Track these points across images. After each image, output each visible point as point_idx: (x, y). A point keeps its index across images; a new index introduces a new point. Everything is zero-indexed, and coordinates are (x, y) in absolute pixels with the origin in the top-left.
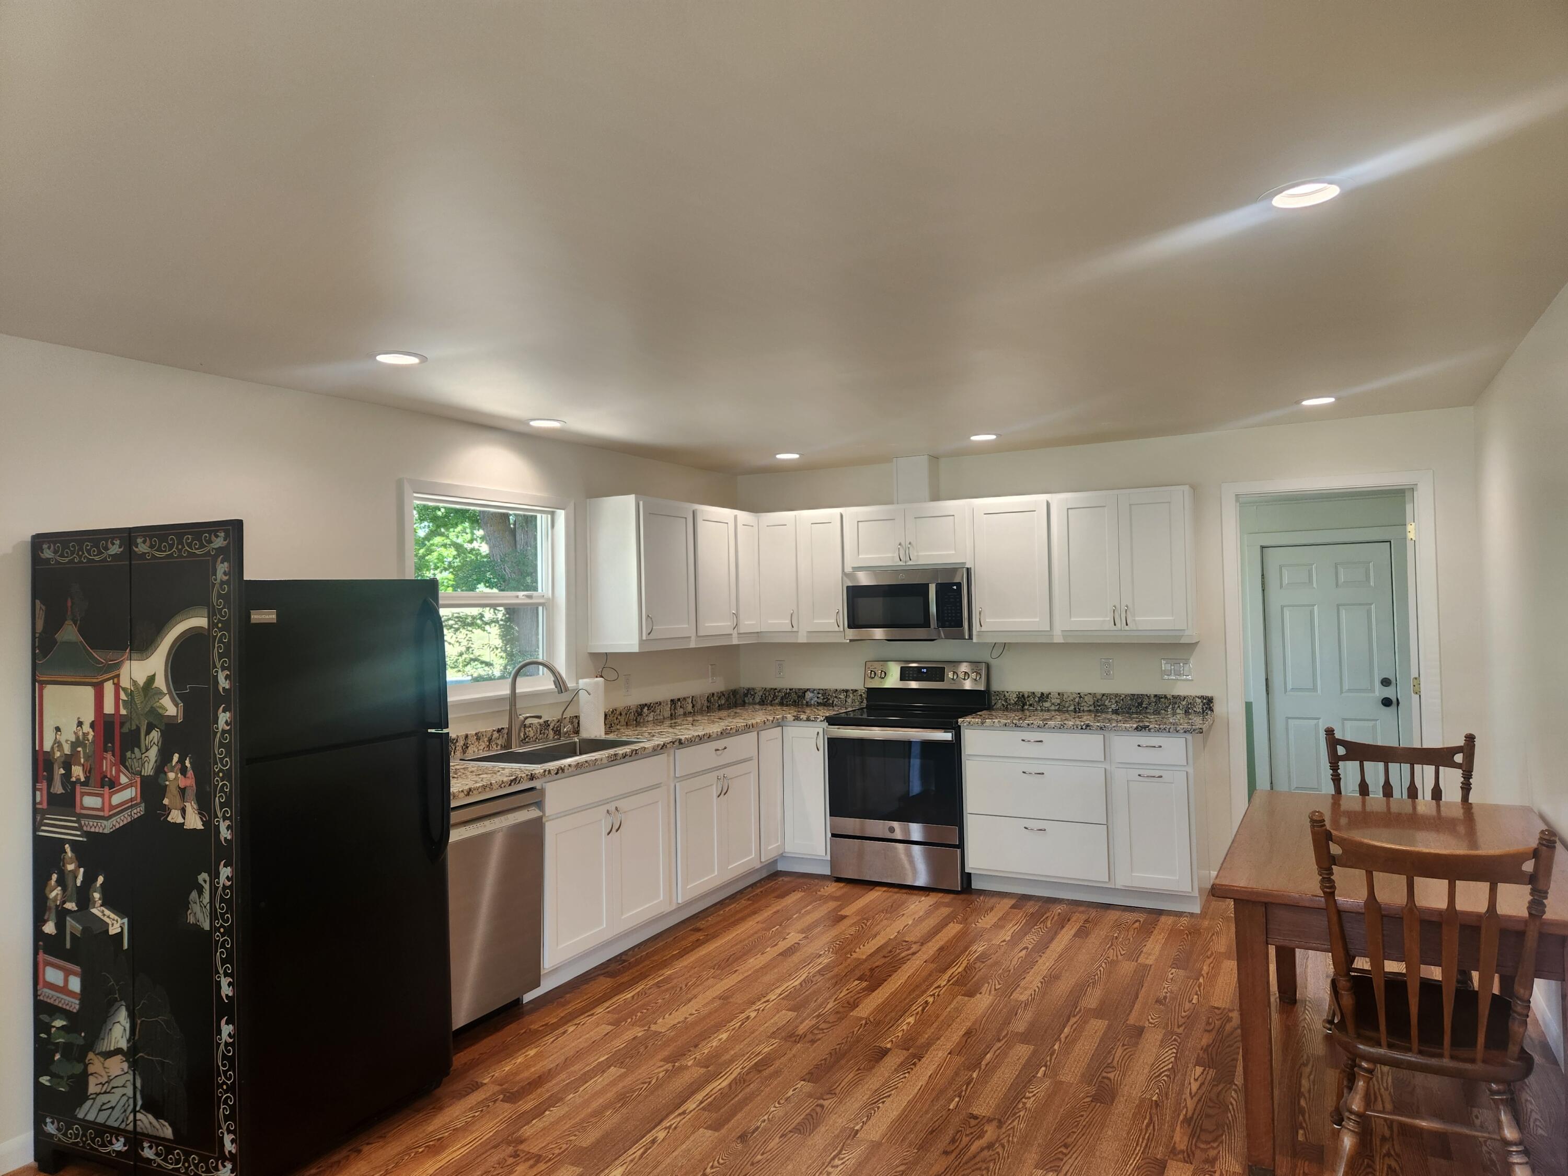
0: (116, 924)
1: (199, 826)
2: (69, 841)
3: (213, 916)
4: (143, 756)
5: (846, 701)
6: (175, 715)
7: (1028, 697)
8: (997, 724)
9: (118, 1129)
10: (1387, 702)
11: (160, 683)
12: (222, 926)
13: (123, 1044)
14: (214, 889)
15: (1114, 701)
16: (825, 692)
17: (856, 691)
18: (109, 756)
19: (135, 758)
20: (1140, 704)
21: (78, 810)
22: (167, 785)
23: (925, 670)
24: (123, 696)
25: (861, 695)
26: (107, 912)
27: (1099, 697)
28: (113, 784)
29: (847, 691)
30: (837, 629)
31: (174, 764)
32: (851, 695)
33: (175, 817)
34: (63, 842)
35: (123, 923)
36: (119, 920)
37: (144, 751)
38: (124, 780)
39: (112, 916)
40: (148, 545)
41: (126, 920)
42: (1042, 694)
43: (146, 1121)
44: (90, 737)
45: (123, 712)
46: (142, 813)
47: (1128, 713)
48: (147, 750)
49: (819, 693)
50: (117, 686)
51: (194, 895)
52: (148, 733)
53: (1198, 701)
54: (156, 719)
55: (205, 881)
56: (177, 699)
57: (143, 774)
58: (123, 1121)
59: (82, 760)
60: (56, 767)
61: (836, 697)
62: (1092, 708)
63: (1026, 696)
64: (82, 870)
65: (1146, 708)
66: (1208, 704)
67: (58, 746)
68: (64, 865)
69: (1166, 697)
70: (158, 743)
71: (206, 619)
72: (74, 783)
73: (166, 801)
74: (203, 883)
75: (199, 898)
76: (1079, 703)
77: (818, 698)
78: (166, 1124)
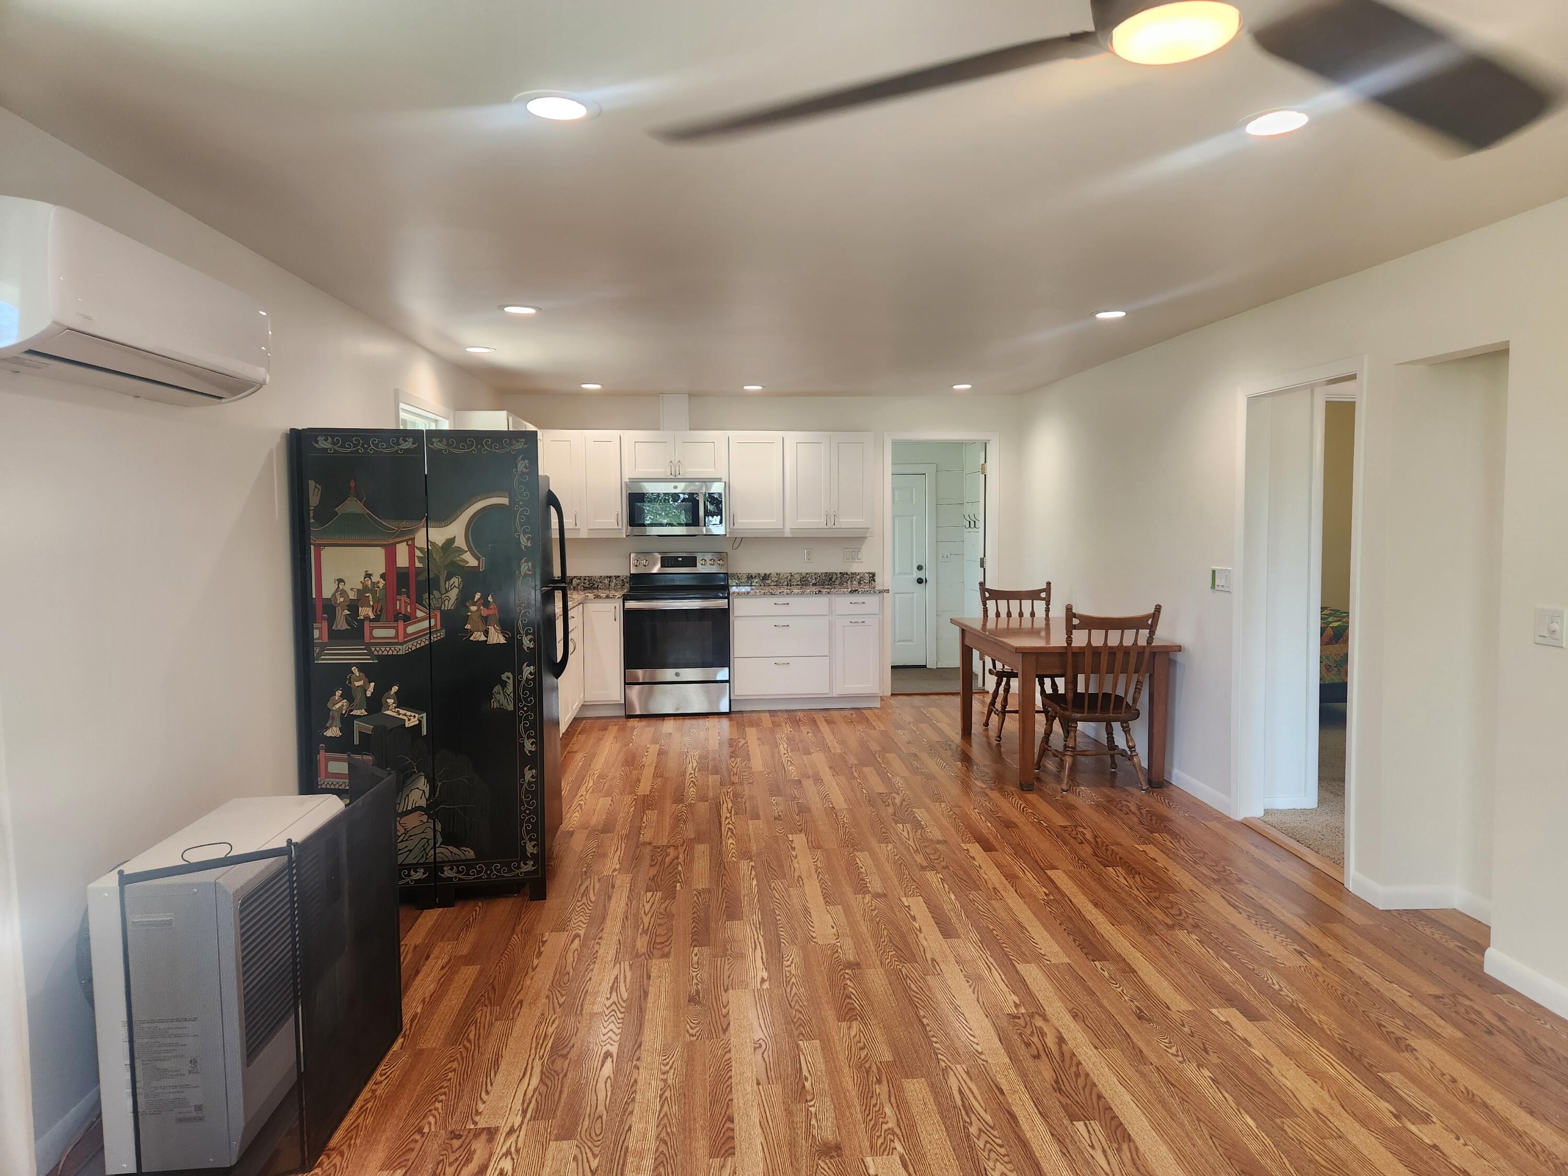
0: (411, 719)
1: (503, 641)
2: (355, 665)
3: (517, 699)
4: (443, 596)
5: (609, 585)
6: (477, 565)
7: (755, 577)
8: (758, 594)
9: (417, 864)
10: (920, 581)
11: (461, 542)
12: (525, 706)
13: (423, 803)
14: (517, 683)
15: (814, 578)
16: (590, 579)
17: (618, 576)
18: (404, 598)
19: (435, 597)
20: (831, 579)
21: (367, 640)
22: (468, 616)
23: (680, 559)
24: (418, 553)
25: (623, 580)
26: (402, 711)
27: (804, 575)
28: (408, 619)
29: (610, 577)
30: (616, 527)
31: (476, 600)
32: (614, 580)
33: (479, 636)
34: (351, 665)
35: (422, 717)
36: (417, 715)
37: (443, 591)
38: (420, 614)
39: (408, 713)
40: (445, 443)
41: (424, 715)
42: (765, 574)
43: (446, 852)
44: (381, 585)
45: (418, 565)
46: (442, 637)
47: (822, 585)
48: (447, 591)
49: (585, 580)
50: (412, 548)
51: (498, 688)
52: (448, 578)
53: (867, 575)
54: (456, 569)
55: (509, 678)
56: (479, 555)
57: (443, 608)
58: (423, 857)
59: (371, 603)
60: (338, 610)
61: (601, 582)
62: (799, 583)
63: (753, 576)
64: (372, 684)
65: (835, 581)
66: (873, 577)
67: (340, 594)
68: (350, 683)
69: (847, 574)
70: (459, 586)
71: (508, 499)
72: (362, 621)
73: (468, 627)
74: (507, 680)
75: (503, 690)
76: (790, 580)
77: (584, 583)
78: (468, 849)
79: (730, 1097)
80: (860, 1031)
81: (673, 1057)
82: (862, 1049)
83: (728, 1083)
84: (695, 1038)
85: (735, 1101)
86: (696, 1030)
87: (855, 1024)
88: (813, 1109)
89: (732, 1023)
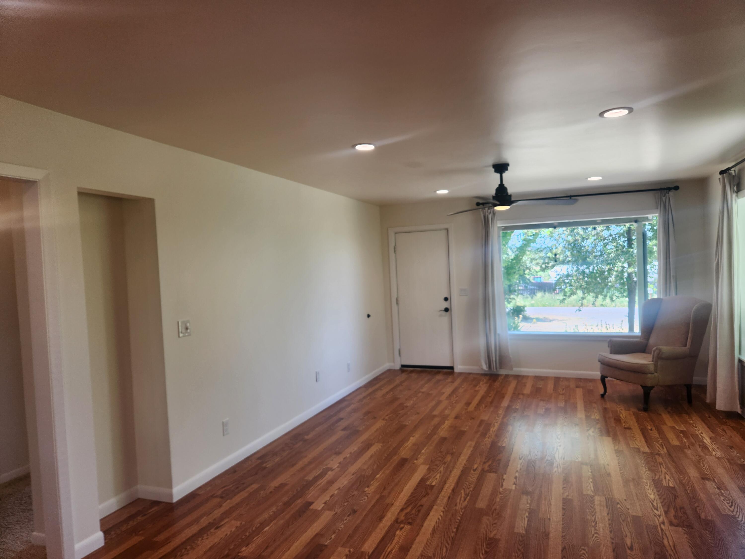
79: (563, 517)
80: (491, 532)
81: (593, 540)
82: (495, 524)
83: (564, 522)
84: (582, 547)
85: (561, 515)
86: (582, 552)
87: (492, 536)
88: (528, 505)
89: (560, 552)
